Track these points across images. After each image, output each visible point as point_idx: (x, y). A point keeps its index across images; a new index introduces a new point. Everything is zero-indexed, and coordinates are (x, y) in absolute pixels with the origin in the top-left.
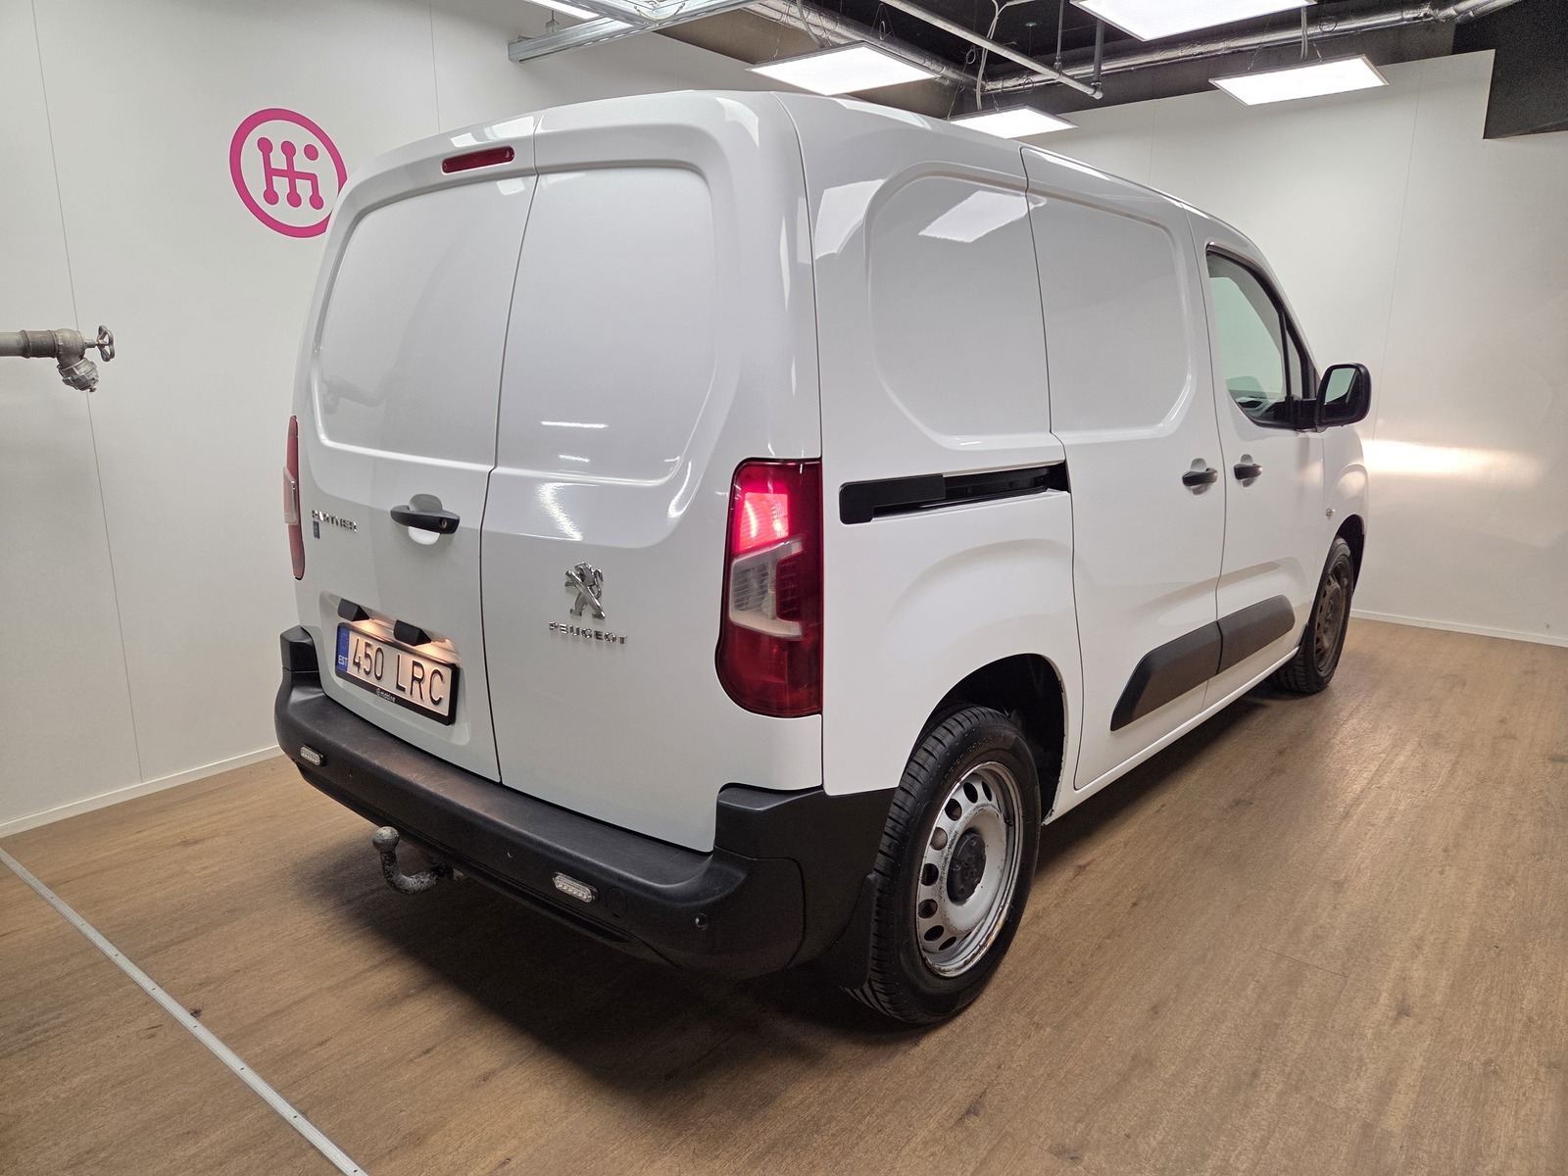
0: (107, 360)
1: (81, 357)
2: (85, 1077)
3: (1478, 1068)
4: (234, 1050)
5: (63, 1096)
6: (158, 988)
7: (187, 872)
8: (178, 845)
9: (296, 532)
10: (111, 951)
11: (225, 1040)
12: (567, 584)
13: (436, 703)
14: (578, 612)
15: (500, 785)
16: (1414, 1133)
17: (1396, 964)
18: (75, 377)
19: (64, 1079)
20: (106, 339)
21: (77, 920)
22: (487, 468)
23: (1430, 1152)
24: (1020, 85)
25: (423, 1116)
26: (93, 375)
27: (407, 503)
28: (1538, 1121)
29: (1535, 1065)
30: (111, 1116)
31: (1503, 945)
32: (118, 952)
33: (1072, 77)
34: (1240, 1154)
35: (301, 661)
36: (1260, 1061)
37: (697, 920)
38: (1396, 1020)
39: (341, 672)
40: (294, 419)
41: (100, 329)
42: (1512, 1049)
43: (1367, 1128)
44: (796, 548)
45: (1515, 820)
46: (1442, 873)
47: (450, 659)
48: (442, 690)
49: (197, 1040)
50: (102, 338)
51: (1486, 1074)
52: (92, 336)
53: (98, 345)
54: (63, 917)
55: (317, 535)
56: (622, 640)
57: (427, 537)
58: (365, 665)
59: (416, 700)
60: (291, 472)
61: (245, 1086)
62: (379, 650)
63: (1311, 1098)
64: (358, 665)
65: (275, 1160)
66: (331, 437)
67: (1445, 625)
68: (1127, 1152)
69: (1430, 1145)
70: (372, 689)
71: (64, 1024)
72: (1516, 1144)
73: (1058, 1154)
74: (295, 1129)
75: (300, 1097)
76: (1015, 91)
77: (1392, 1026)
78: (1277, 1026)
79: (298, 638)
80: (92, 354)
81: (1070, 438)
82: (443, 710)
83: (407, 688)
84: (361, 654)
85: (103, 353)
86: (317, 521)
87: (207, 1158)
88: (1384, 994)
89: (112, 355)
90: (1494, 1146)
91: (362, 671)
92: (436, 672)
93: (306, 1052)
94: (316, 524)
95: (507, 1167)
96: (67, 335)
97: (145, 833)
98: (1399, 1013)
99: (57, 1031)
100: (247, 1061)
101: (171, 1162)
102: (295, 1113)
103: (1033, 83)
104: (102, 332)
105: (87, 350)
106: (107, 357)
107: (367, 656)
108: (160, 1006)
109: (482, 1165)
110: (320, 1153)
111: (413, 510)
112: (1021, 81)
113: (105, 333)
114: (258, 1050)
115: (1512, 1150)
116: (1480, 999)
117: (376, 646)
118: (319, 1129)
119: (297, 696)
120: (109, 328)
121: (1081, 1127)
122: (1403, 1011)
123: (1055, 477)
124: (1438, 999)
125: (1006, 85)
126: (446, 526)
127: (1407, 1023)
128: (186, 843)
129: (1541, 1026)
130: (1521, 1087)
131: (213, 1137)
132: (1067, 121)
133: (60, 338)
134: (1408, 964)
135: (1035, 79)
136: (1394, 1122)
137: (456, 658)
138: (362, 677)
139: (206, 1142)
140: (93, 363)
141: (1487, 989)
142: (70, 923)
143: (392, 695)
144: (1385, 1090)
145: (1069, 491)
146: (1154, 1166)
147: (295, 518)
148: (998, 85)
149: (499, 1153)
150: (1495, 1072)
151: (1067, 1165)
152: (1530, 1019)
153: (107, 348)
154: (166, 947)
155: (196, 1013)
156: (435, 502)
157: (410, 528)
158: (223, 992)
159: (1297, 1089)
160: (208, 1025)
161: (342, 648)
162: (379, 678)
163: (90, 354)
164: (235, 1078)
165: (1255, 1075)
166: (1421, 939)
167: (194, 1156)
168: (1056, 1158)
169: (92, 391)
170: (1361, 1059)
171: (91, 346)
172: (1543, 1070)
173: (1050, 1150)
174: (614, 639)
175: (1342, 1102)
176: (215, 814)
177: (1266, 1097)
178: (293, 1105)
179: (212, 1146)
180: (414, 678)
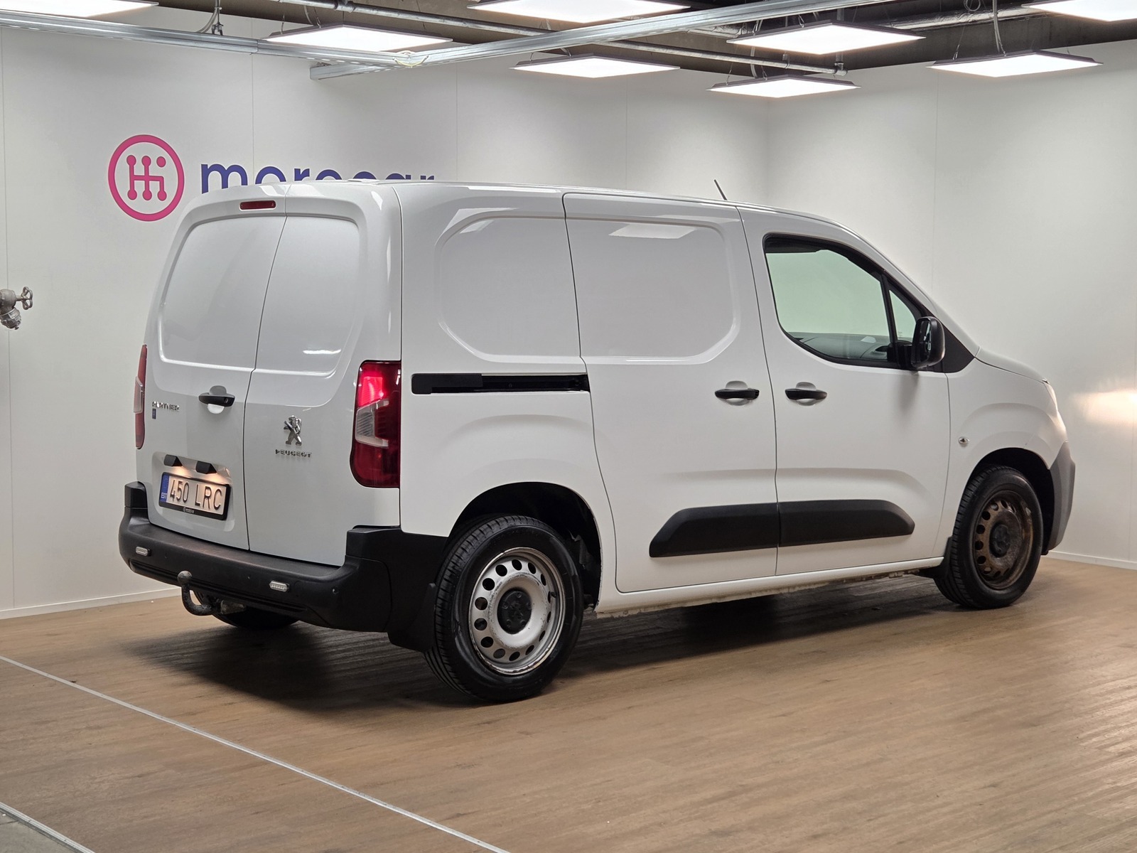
9: (140, 418)
12: (285, 428)
13: (216, 508)
14: (288, 443)
15: (249, 551)
18: (9, 320)
22: (251, 370)
27: (208, 391)
35: (137, 500)
37: (334, 590)
39: (163, 503)
40: (145, 347)
44: (386, 403)
47: (225, 482)
48: (220, 500)
55: (154, 417)
56: (309, 455)
57: (216, 409)
58: (178, 495)
59: (206, 510)
60: (140, 380)
62: (187, 484)
64: (173, 496)
66: (167, 357)
70: (180, 509)
79: (136, 486)
81: (589, 360)
82: (221, 512)
83: (201, 503)
84: (176, 489)
86: (155, 408)
91: (175, 499)
92: (218, 490)
94: (154, 410)
96: (7, 293)
107: (179, 489)
111: (211, 394)
117: (184, 482)
119: (133, 521)
123: (578, 382)
126: (227, 402)
133: (3, 295)
137: (230, 481)
138: (176, 503)
143: (193, 509)
145: (589, 391)
147: (140, 409)
156: (223, 389)
157: (209, 405)
161: (164, 487)
162: (185, 501)
174: (305, 455)
180: (206, 497)
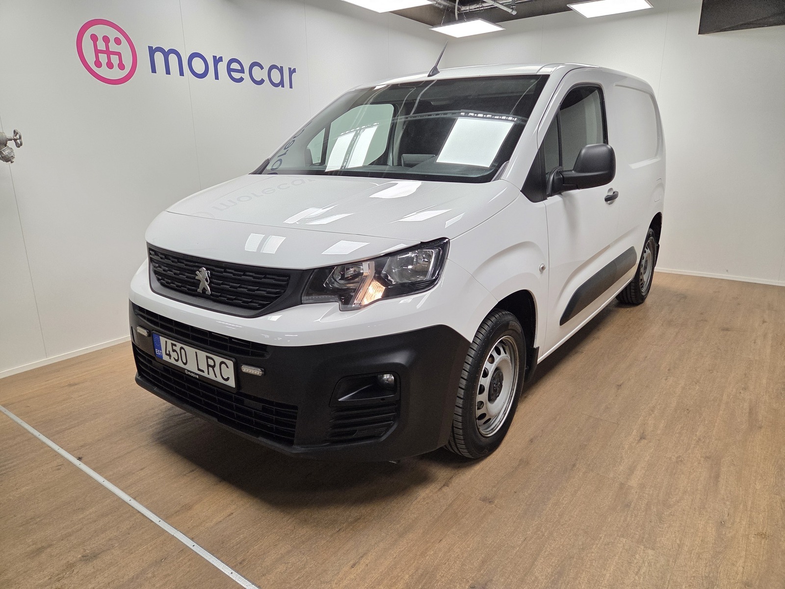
0: (19, 147)
1: (6, 145)
2: (27, 488)
3: (674, 459)
4: (100, 473)
5: (17, 496)
6: (61, 448)
7: (72, 398)
8: (67, 386)
10: (36, 433)
11: (94, 469)
16: (642, 486)
17: (641, 418)
18: (3, 156)
19: (17, 489)
20: (18, 136)
21: (19, 420)
23: (649, 494)
24: (478, 8)
25: (191, 497)
26: (12, 155)
28: (698, 480)
29: (699, 458)
30: (41, 503)
31: (691, 409)
32: (40, 434)
33: (502, 4)
34: (565, 497)
36: (577, 460)
38: (639, 441)
41: (14, 131)
42: (690, 451)
43: (622, 486)
45: (702, 356)
46: (666, 379)
49: (81, 470)
50: (16, 136)
51: (677, 462)
52: (11, 135)
53: (14, 139)
54: (11, 419)
61: (105, 488)
63: (598, 474)
65: (121, 519)
67: (680, 271)
68: (514, 498)
69: (649, 491)
71: (14, 466)
72: (687, 490)
73: (484, 500)
74: (130, 505)
75: (132, 492)
76: (475, 11)
77: (637, 443)
78: (586, 445)
80: (11, 144)
85: (17, 144)
87: (88, 519)
88: (635, 431)
89: (21, 144)
90: (677, 490)
93: (134, 473)
95: (231, 517)
97: (50, 381)
98: (641, 438)
99: (12, 469)
100: (106, 478)
101: (71, 521)
102: (130, 498)
103: (483, 7)
104: (15, 133)
105: (8, 142)
106: (19, 145)
108: (62, 457)
109: (220, 516)
110: (143, 515)
112: (478, 6)
113: (17, 133)
114: (111, 473)
115: (685, 492)
116: (678, 431)
118: (142, 504)
120: (19, 130)
121: (495, 489)
122: (642, 437)
124: (659, 432)
125: (471, 8)
127: (644, 442)
128: (70, 385)
129: (704, 442)
130: (692, 467)
131: (91, 510)
132: (500, 26)
134: (647, 418)
135: (484, 5)
136: (634, 482)
139: (88, 513)
140: (11, 149)
141: (681, 427)
142: (15, 422)
144: (632, 470)
146: (526, 503)
148: (467, 8)
149: (227, 511)
150: (681, 461)
151: (487, 504)
152: (699, 439)
153: (18, 141)
154: (63, 431)
155: (80, 459)
158: (93, 449)
159: (592, 470)
160: (86, 463)
163: (10, 144)
164: (100, 485)
165: (574, 465)
166: (654, 407)
167: (82, 518)
168: (483, 502)
169: (12, 162)
170: (622, 457)
171: (11, 140)
172: (703, 459)
173: (480, 500)
175: (611, 475)
176: (85, 372)
177: (578, 474)
178: (129, 495)
179: (90, 514)
